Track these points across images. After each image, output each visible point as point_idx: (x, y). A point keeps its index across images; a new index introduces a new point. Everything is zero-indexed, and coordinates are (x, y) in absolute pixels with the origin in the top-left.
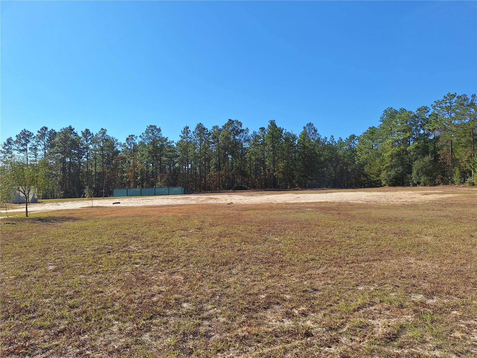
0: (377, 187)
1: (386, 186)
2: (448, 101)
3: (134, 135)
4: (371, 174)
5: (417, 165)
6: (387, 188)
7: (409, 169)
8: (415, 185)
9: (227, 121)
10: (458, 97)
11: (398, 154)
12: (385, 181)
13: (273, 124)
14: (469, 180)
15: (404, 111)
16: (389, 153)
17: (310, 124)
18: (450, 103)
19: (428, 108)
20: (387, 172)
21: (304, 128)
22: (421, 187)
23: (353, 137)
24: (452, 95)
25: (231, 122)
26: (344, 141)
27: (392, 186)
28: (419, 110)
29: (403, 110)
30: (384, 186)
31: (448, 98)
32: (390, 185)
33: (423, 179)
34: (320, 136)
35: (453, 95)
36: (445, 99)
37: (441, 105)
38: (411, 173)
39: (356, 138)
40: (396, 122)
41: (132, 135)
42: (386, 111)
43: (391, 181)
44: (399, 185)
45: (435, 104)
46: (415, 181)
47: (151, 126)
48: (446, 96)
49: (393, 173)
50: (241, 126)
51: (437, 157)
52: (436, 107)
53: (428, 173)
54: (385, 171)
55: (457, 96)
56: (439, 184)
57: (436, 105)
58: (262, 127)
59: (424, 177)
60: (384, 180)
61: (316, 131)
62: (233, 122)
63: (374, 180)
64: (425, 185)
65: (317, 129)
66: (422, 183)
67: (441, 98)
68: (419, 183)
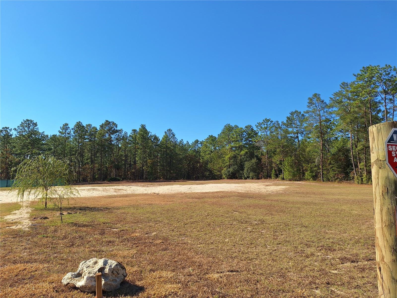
0: (219, 179)
1: (225, 178)
2: (265, 123)
3: (8, 128)
4: (214, 170)
5: (247, 165)
6: (226, 180)
7: (242, 167)
8: (246, 179)
9: (104, 122)
10: (271, 122)
11: (235, 157)
12: (225, 175)
13: (143, 128)
14: (281, 176)
15: (237, 127)
16: (229, 156)
17: (170, 130)
18: (266, 125)
19: (251, 126)
20: (227, 169)
21: (165, 132)
22: (250, 180)
23: (197, 141)
24: (267, 120)
25: (108, 123)
26: (191, 145)
27: (230, 179)
28: (246, 127)
29: (236, 126)
30: (223, 179)
31: (265, 121)
32: (228, 178)
33: (251, 174)
34: (177, 140)
35: (269, 120)
36: (264, 122)
37: (261, 126)
38: (243, 170)
39: (199, 142)
40: (233, 134)
41: (6, 128)
42: (225, 126)
43: (229, 175)
44: (236, 178)
45: (258, 124)
46: (245, 176)
47: (28, 120)
48: (264, 120)
49: (231, 170)
50: (116, 127)
51: (259, 159)
52: (258, 127)
53: (253, 170)
54: (226, 168)
55: (271, 120)
56: (262, 178)
57: (258, 125)
58: (134, 129)
59: (252, 173)
60: (224, 175)
61: (174, 135)
62: (110, 122)
63: (217, 174)
64: (252, 179)
65: (175, 134)
66: (250, 178)
67: (261, 121)
68: (248, 177)
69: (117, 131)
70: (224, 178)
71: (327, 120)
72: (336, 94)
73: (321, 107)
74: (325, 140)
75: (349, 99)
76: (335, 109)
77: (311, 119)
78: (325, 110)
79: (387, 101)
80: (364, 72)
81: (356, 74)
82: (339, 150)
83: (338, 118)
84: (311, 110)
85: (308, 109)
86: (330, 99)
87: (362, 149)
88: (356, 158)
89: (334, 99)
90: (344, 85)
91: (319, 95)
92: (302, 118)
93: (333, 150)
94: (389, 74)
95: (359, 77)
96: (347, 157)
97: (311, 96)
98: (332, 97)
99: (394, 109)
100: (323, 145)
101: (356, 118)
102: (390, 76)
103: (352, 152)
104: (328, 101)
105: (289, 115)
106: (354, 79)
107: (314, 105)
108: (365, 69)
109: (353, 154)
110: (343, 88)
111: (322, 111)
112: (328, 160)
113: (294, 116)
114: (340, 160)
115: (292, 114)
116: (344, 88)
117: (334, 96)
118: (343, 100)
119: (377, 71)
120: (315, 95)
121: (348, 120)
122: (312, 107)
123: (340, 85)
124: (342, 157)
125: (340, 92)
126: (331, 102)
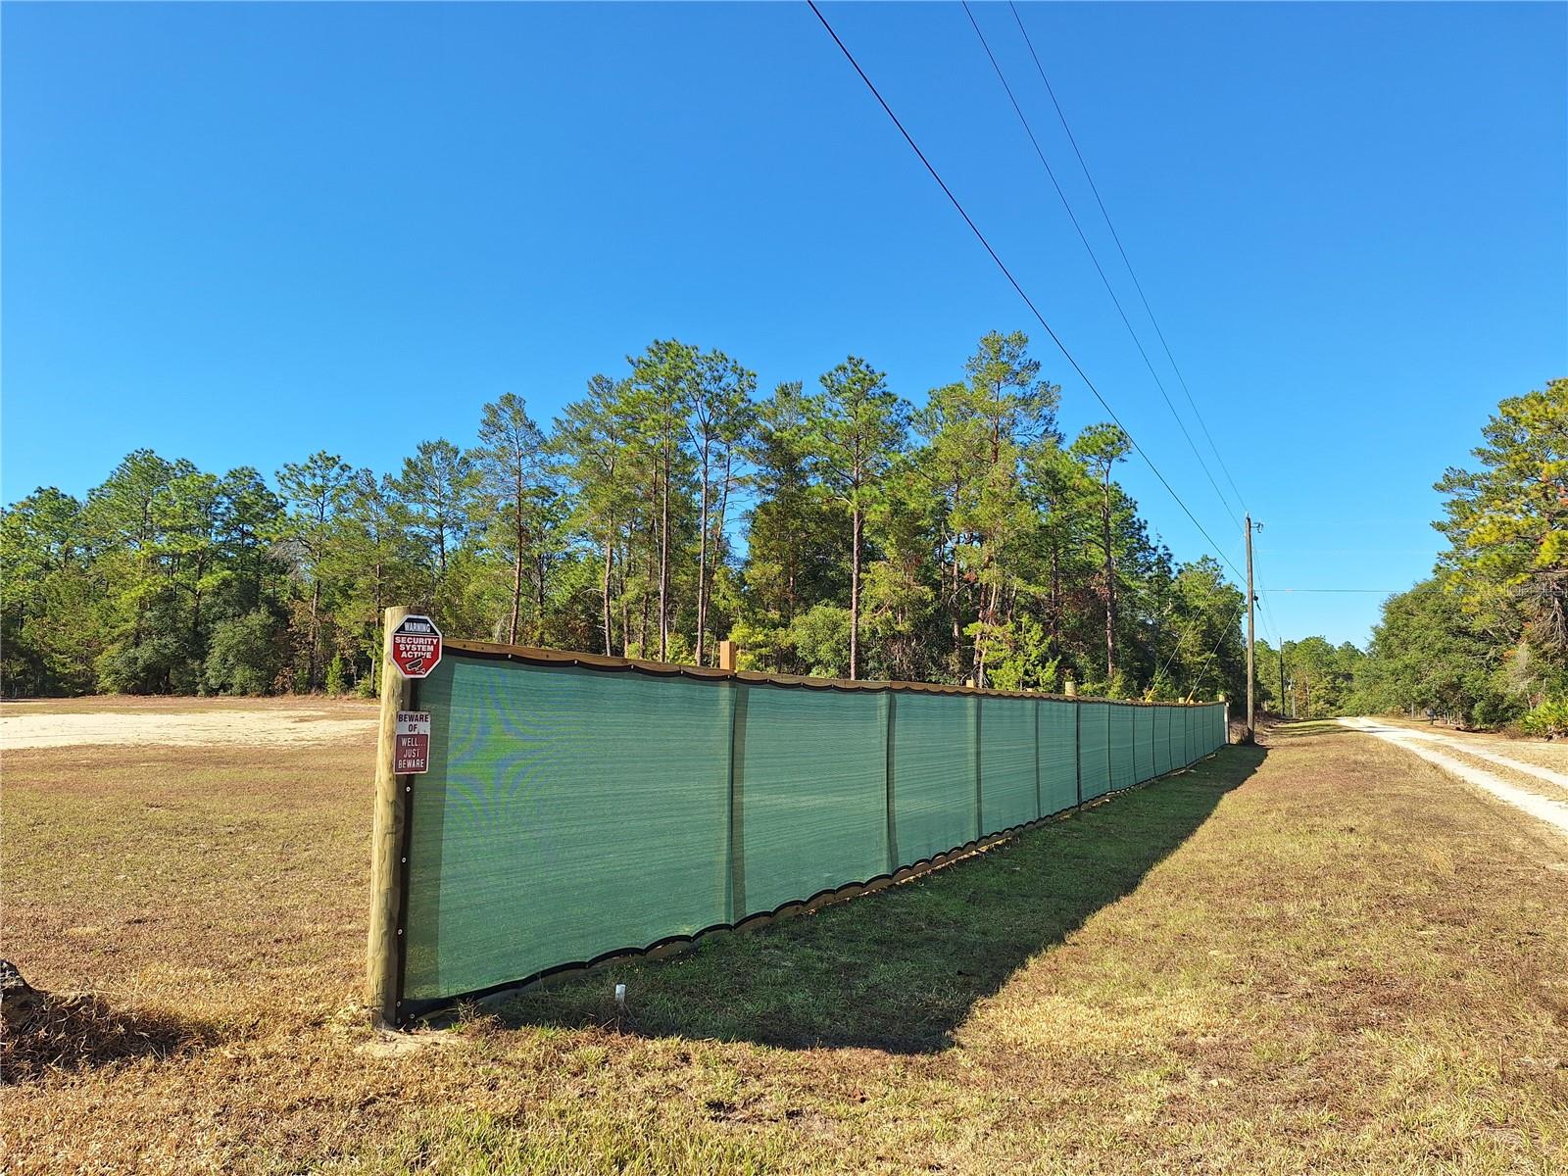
0: (77, 695)
1: (111, 692)
2: (317, 472)
4: (53, 650)
5: (224, 635)
6: (114, 699)
7: (197, 642)
8: (212, 692)
10: (341, 468)
11: (168, 598)
12: (113, 676)
14: (366, 683)
15: (190, 469)
16: (139, 592)
18: (323, 477)
19: (257, 474)
20: (124, 649)
22: (232, 699)
24: (328, 459)
27: (134, 694)
28: (233, 474)
29: (187, 467)
30: (100, 693)
31: (319, 463)
32: (125, 691)
33: (240, 675)
35: (333, 458)
36: (310, 465)
37: (301, 478)
38: (202, 656)
40: (167, 498)
42: (131, 458)
43: (135, 676)
44: (168, 691)
45: (285, 471)
46: (212, 681)
48: (316, 457)
49: (145, 653)
51: (282, 615)
52: (287, 481)
53: (251, 657)
54: (118, 646)
55: (341, 463)
56: (284, 691)
57: (288, 475)
59: (245, 671)
60: (108, 675)
63: (67, 671)
64: (244, 693)
66: (236, 689)
67: (302, 461)
68: (224, 687)
70: (105, 691)
71: (546, 493)
72: (574, 410)
73: (526, 444)
74: (531, 560)
75: (611, 434)
76: (567, 458)
77: (489, 480)
78: (537, 459)
79: (710, 458)
80: (656, 355)
81: (635, 360)
82: (574, 599)
83: (576, 490)
84: (491, 448)
85: (480, 443)
86: (554, 423)
87: (639, 600)
88: (621, 627)
89: (566, 425)
90: (601, 385)
91: (521, 401)
92: (461, 467)
93: (559, 596)
94: (720, 378)
95: (645, 370)
96: (594, 620)
97: (495, 401)
98: (563, 417)
99: (727, 487)
100: (525, 575)
101: (626, 498)
102: (722, 384)
103: (608, 606)
104: (547, 429)
105: (414, 454)
106: (629, 372)
107: (503, 435)
108: (662, 349)
109: (609, 612)
110: (596, 393)
111: (529, 459)
112: (536, 628)
113: (434, 459)
114: (573, 630)
115: (426, 450)
116: (599, 395)
117: (570, 414)
118: (595, 434)
119: (690, 363)
120: (509, 399)
121: (603, 503)
122: (494, 438)
123: (589, 383)
124: (581, 623)
125: (586, 404)
126: (558, 433)
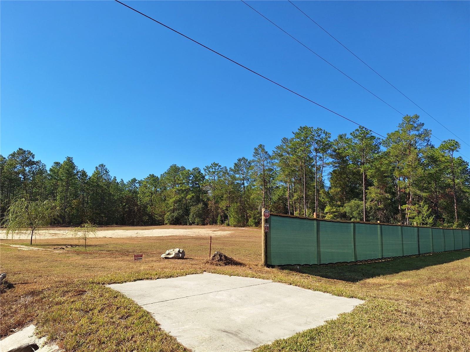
0: (160, 225)
1: (168, 224)
2: (213, 168)
4: (155, 214)
5: (193, 210)
6: (168, 226)
7: (187, 212)
8: (190, 224)
9: (16, 150)
10: (219, 166)
11: (180, 201)
13: (70, 162)
14: (227, 222)
16: (174, 199)
17: (102, 166)
18: (215, 169)
19: (199, 169)
20: (171, 214)
21: (97, 168)
22: (195, 226)
23: (134, 180)
24: (216, 164)
25: (21, 152)
26: (126, 183)
27: (173, 225)
28: (194, 169)
29: (183, 168)
31: (214, 165)
32: (171, 224)
33: (197, 220)
34: (110, 177)
35: (217, 164)
36: (211, 166)
37: (209, 169)
38: (188, 215)
39: (137, 182)
40: (179, 176)
42: (171, 167)
43: (173, 220)
44: (180, 224)
45: (206, 168)
46: (190, 221)
49: (175, 214)
50: (33, 158)
51: (206, 204)
52: (206, 170)
53: (199, 215)
54: (169, 213)
55: (219, 165)
56: (207, 224)
58: (57, 161)
60: (167, 220)
61: (107, 172)
62: (25, 151)
63: (158, 219)
64: (198, 225)
65: (108, 170)
66: (196, 223)
67: (210, 165)
68: (193, 223)
69: (33, 163)
70: (166, 224)
71: (270, 170)
72: (278, 148)
73: (265, 157)
74: (267, 189)
75: (288, 153)
76: (276, 161)
77: (255, 168)
78: (268, 161)
79: (318, 158)
80: (301, 130)
81: (295, 133)
82: (279, 199)
83: (279, 169)
84: (256, 159)
85: (253, 158)
86: (273, 152)
87: (298, 199)
88: (293, 207)
89: (276, 152)
90: (285, 140)
91: (264, 146)
92: (249, 165)
93: (275, 198)
94: (320, 136)
95: (297, 135)
96: (285, 205)
97: (257, 147)
98: (275, 150)
99: (323, 166)
100: (266, 193)
101: (293, 171)
102: (321, 137)
103: (289, 201)
104: (271, 153)
105: (236, 162)
106: (293, 136)
107: (259, 156)
108: (302, 129)
109: (289, 202)
110: (284, 143)
111: (266, 161)
112: (269, 207)
113: (242, 163)
114: (279, 208)
115: (239, 160)
116: (285, 143)
117: (276, 149)
118: (284, 154)
119: (310, 133)
120: (261, 146)
121: (287, 173)
122: (257, 156)
123: (282, 140)
124: (282, 205)
125: (281, 145)
126: (274, 155)
